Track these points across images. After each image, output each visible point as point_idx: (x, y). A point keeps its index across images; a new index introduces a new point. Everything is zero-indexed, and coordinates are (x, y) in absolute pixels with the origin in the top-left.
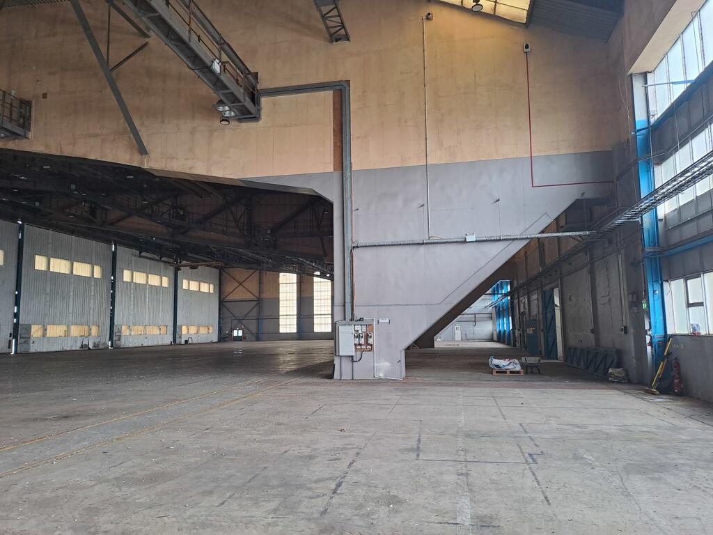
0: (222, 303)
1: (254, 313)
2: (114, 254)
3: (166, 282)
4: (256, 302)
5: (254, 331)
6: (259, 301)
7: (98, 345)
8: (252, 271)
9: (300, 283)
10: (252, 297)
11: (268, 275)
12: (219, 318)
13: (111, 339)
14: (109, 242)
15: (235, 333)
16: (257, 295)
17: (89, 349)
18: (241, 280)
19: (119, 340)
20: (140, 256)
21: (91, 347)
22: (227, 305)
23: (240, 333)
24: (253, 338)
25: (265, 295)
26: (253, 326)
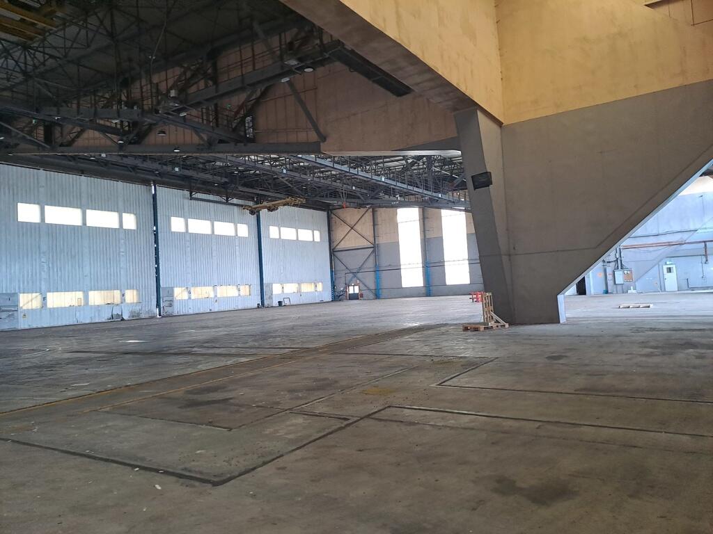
0: (333, 252)
1: (370, 263)
2: (154, 197)
3: (244, 230)
4: (372, 249)
5: (372, 286)
6: (375, 248)
7: (139, 314)
8: (363, 210)
9: (424, 219)
10: (367, 244)
11: (382, 213)
12: (332, 271)
13: (158, 305)
14: (146, 182)
15: (351, 290)
16: (372, 239)
17: (123, 320)
18: (353, 223)
19: (171, 305)
20: (191, 198)
21: (126, 317)
22: (338, 254)
23: (357, 291)
24: (372, 296)
25: (382, 240)
26: (370, 280)
